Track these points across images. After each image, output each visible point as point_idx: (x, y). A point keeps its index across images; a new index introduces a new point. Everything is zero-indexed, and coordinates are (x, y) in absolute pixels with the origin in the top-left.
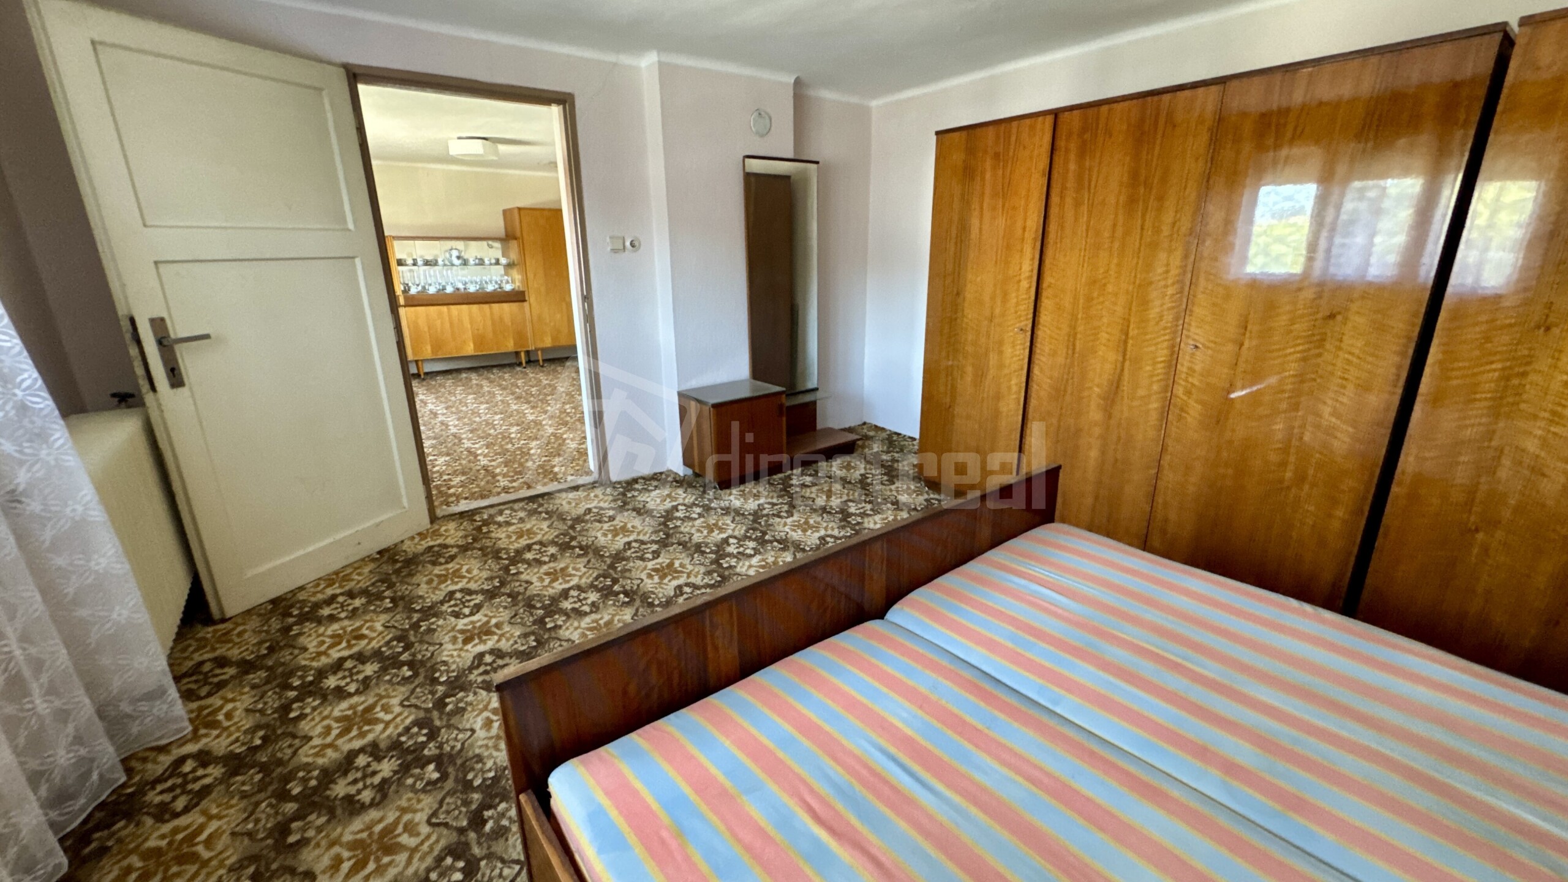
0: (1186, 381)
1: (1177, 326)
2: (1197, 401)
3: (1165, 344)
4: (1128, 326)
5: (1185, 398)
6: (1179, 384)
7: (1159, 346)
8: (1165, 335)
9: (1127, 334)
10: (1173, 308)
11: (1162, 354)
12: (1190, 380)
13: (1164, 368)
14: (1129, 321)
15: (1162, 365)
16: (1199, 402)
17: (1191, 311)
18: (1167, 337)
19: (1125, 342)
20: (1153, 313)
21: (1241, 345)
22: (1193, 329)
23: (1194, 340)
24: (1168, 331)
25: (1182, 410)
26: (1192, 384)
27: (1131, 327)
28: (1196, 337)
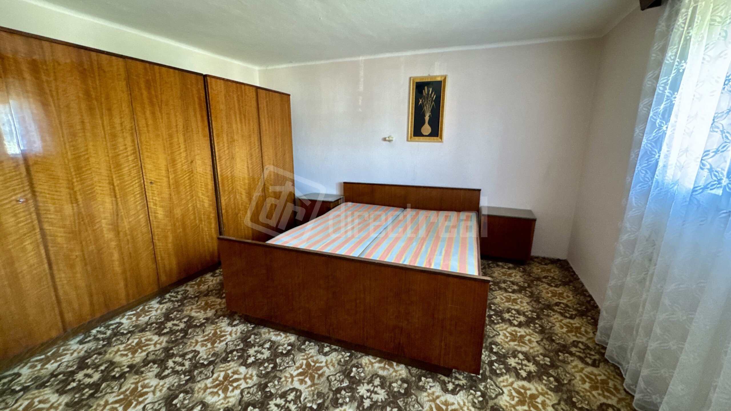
0: (153, 199)
1: (140, 175)
2: (160, 207)
3: (137, 184)
4: (113, 180)
5: (155, 207)
6: (150, 202)
7: (135, 187)
8: (135, 180)
9: (113, 185)
10: (135, 166)
11: (137, 190)
12: (154, 198)
13: (140, 196)
14: (112, 177)
15: (138, 196)
16: (161, 207)
17: (144, 167)
18: (137, 181)
19: (114, 189)
20: (125, 170)
21: (169, 178)
22: (148, 175)
23: (150, 180)
24: (136, 178)
25: (155, 213)
26: (155, 200)
27: (115, 180)
28: (151, 178)
